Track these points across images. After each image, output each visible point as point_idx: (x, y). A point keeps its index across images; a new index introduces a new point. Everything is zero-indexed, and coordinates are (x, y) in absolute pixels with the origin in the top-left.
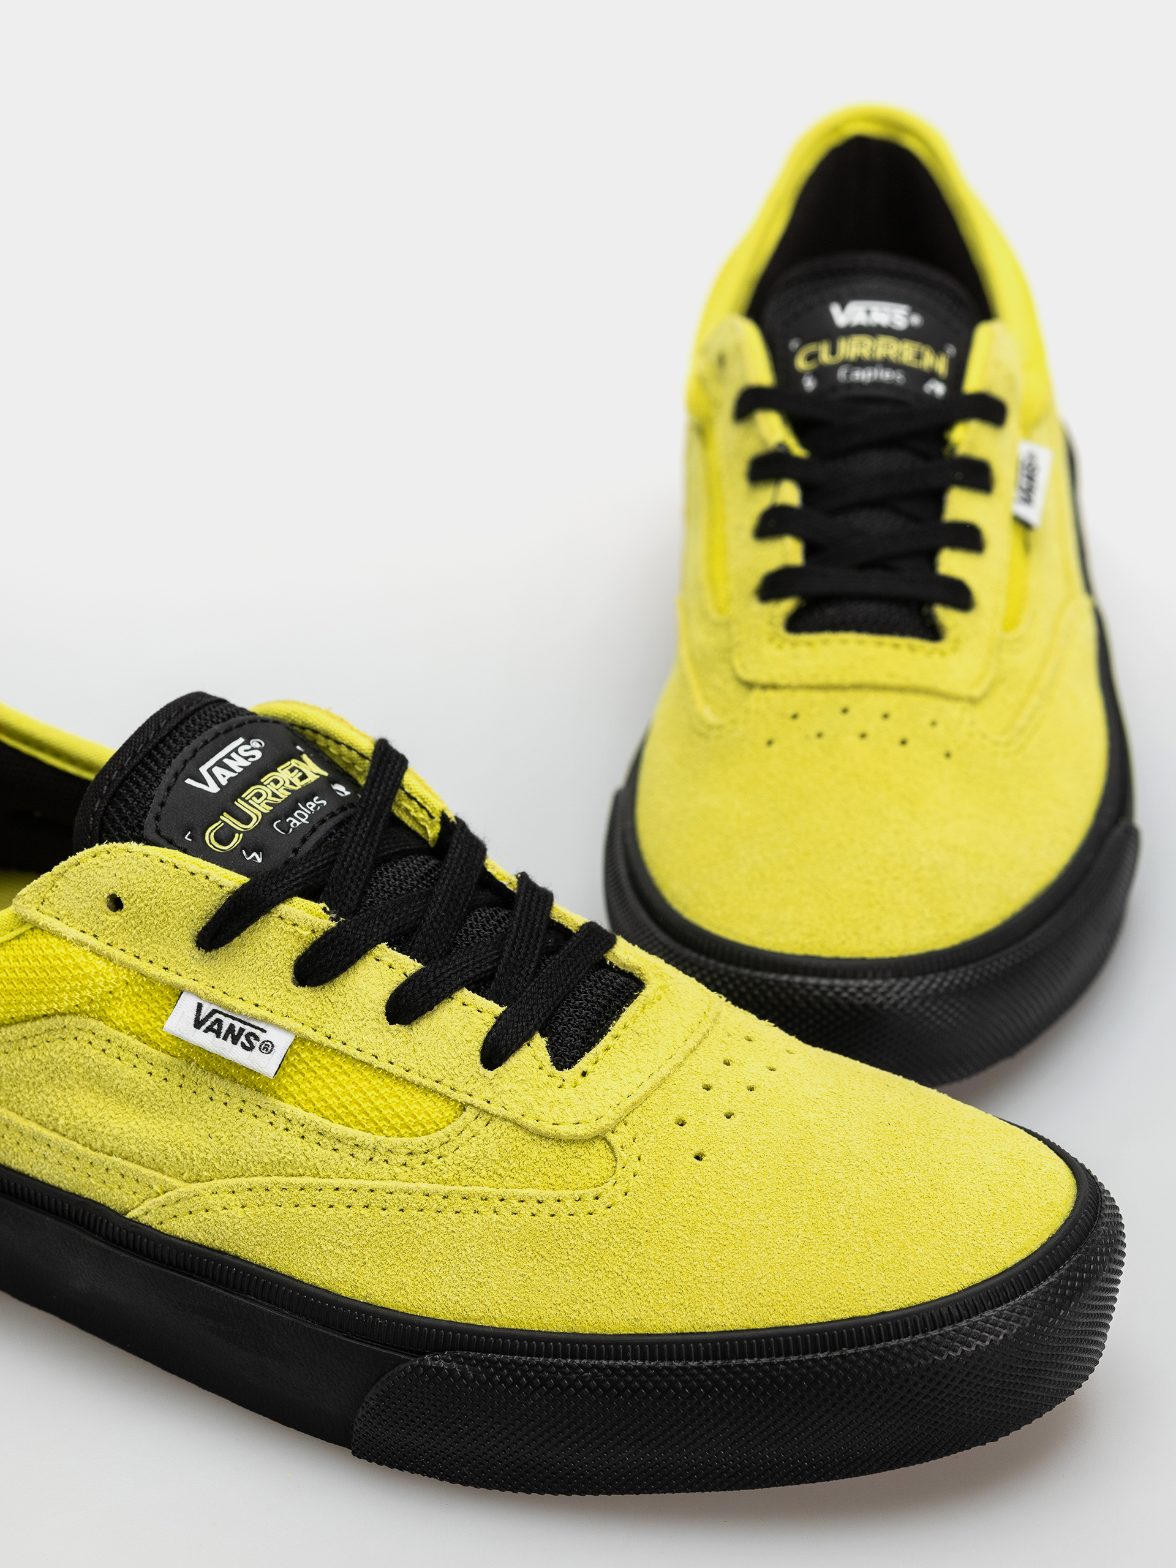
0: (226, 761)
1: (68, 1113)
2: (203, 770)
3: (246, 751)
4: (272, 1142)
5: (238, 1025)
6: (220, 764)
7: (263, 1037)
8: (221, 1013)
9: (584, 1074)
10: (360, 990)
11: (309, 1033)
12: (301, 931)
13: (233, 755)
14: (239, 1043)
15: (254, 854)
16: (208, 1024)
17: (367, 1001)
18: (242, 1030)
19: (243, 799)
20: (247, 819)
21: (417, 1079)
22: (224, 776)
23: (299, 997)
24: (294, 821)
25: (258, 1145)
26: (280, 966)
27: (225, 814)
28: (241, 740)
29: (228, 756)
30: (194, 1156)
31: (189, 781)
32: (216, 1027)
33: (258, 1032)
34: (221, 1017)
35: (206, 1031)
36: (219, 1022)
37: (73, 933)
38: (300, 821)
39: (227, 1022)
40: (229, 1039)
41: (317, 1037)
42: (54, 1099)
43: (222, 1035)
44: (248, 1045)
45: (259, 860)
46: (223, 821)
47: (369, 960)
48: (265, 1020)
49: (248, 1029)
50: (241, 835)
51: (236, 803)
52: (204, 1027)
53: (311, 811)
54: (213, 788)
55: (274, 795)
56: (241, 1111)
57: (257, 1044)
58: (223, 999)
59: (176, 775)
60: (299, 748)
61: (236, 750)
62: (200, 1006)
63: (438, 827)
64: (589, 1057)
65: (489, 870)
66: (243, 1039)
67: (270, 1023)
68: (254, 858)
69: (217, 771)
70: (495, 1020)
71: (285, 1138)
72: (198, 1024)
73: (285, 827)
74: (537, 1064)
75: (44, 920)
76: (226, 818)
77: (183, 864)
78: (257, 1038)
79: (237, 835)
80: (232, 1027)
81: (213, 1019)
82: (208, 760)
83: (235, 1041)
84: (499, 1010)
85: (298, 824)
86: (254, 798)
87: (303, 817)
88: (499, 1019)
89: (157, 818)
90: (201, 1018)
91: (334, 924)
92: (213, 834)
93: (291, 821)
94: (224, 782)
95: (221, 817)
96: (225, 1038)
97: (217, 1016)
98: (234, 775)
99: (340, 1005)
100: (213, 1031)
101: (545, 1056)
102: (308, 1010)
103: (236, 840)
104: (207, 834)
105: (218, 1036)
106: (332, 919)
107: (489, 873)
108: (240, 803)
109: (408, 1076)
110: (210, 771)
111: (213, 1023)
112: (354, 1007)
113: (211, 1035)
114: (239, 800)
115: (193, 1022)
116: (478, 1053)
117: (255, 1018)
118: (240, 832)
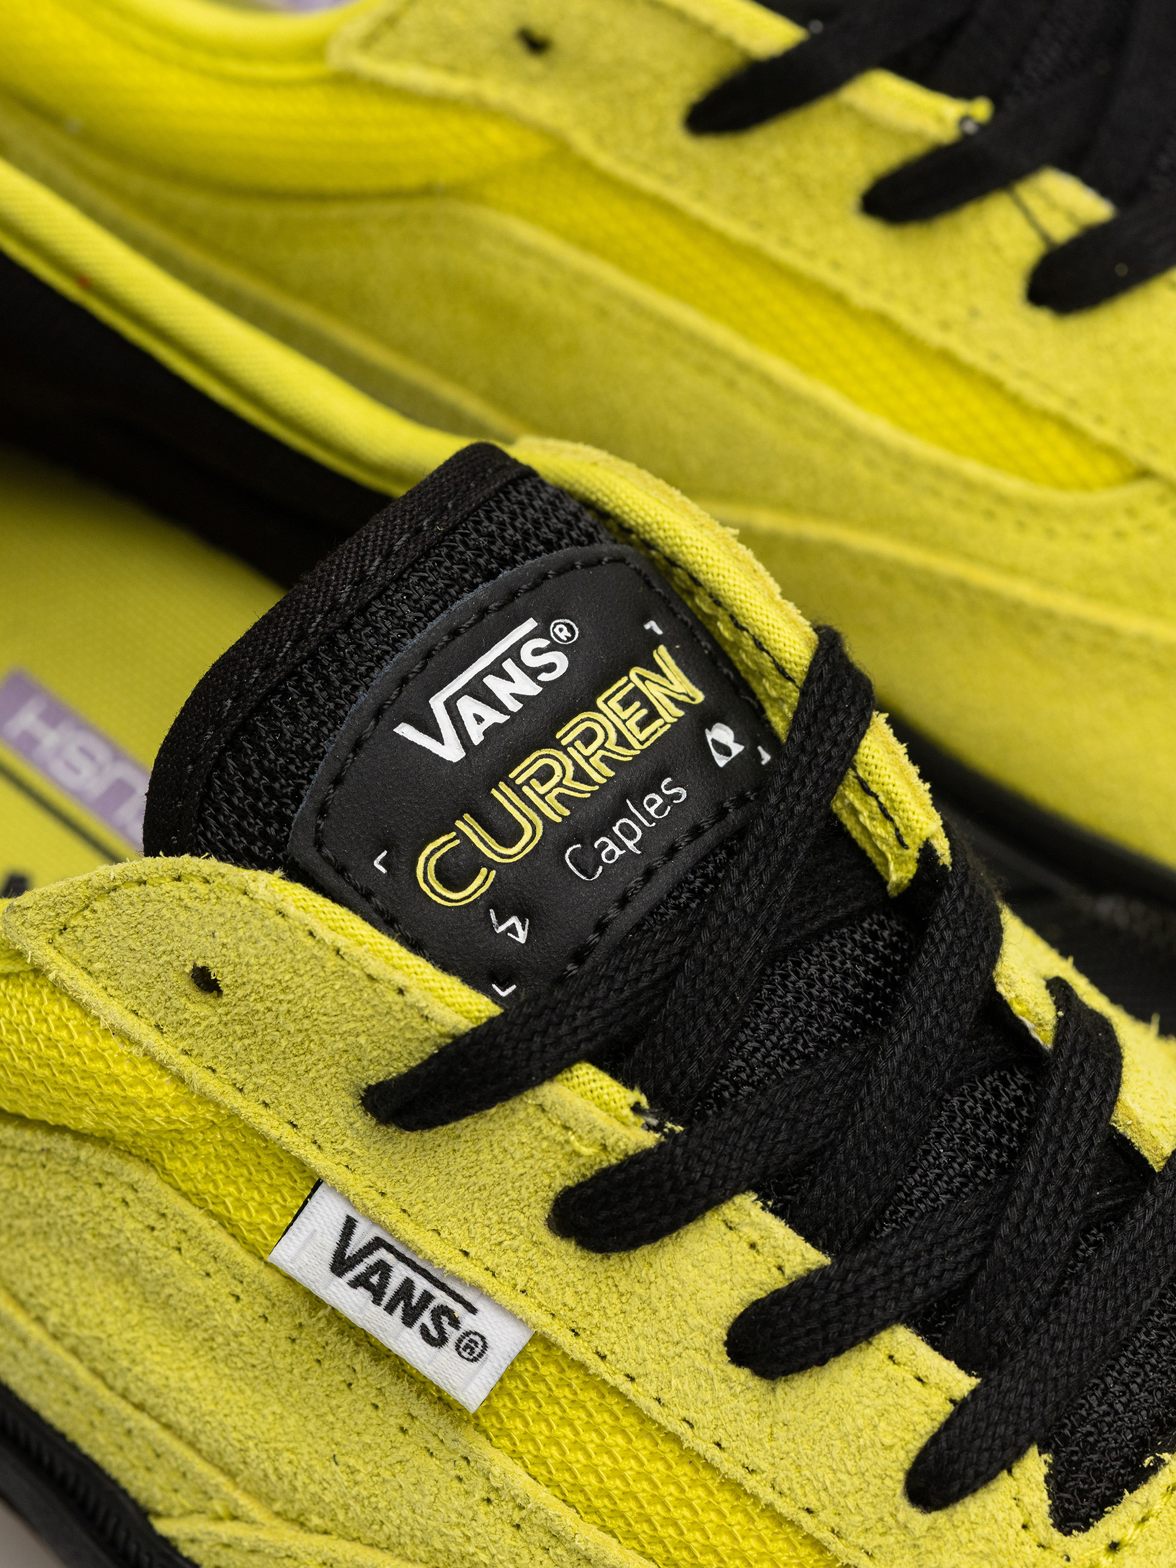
0: (491, 681)
1: (68, 1308)
2: (437, 703)
3: (537, 652)
4: (454, 1517)
5: (421, 1285)
6: (478, 691)
7: (468, 1322)
8: (390, 1249)
9: (1114, 1547)
10: (682, 1282)
11: (564, 1338)
12: (577, 1145)
13: (509, 666)
14: (417, 1326)
15: (514, 920)
16: (360, 1268)
17: (692, 1309)
18: (427, 1297)
19: (511, 784)
20: (508, 833)
21: (767, 1495)
22: (479, 719)
23: (555, 1262)
24: (611, 846)
25: (427, 1512)
26: (525, 1193)
27: (467, 816)
28: (530, 625)
29: (497, 669)
30: (298, 1484)
31: (406, 731)
32: (375, 1279)
33: (458, 1309)
34: (389, 1258)
35: (354, 1284)
36: (383, 1268)
37: (115, 1011)
38: (621, 845)
39: (400, 1273)
40: (399, 1311)
41: (578, 1349)
42: (45, 1272)
43: (386, 1300)
44: (434, 1333)
45: (522, 937)
46: (461, 835)
47: (712, 1222)
48: (477, 1288)
49: (441, 1298)
50: (493, 873)
51: (494, 792)
52: (350, 1275)
53: (651, 819)
54: (451, 751)
55: (581, 776)
56: (403, 1431)
57: (453, 1335)
58: (400, 1226)
59: (378, 713)
60: (652, 625)
61: (514, 653)
62: (350, 1225)
63: (912, 868)
64: (1133, 1504)
65: (1000, 989)
66: (426, 1318)
67: (488, 1297)
68: (512, 929)
69: (468, 707)
70: (950, 1408)
71: (481, 1517)
72: (340, 1264)
73: (588, 860)
74: (1018, 1518)
75: (61, 968)
76: (467, 826)
77: (358, 952)
78: (455, 1323)
79: (484, 871)
80: (408, 1285)
81: (371, 1260)
82: (451, 678)
83: (409, 1320)
84: (963, 1383)
85: (618, 853)
86: (534, 782)
87: (631, 835)
88: (961, 1407)
89: (322, 811)
90: (350, 1252)
91: (650, 1140)
92: (433, 862)
93: (604, 845)
94: (476, 736)
95: (459, 824)
96: (390, 1309)
97: (382, 1254)
98: (502, 718)
99: (635, 1301)
100: (369, 1287)
101: (1039, 1500)
102: (569, 1291)
103: (480, 884)
104: (422, 860)
105: (377, 1301)
106: (649, 1127)
107: (1000, 996)
108: (502, 795)
109: (751, 1483)
110: (451, 706)
111: (372, 1270)
112: (663, 1313)
113: (362, 1295)
114: (502, 785)
115: (328, 1257)
116: (901, 1476)
117: (460, 1280)
118: (491, 865)
